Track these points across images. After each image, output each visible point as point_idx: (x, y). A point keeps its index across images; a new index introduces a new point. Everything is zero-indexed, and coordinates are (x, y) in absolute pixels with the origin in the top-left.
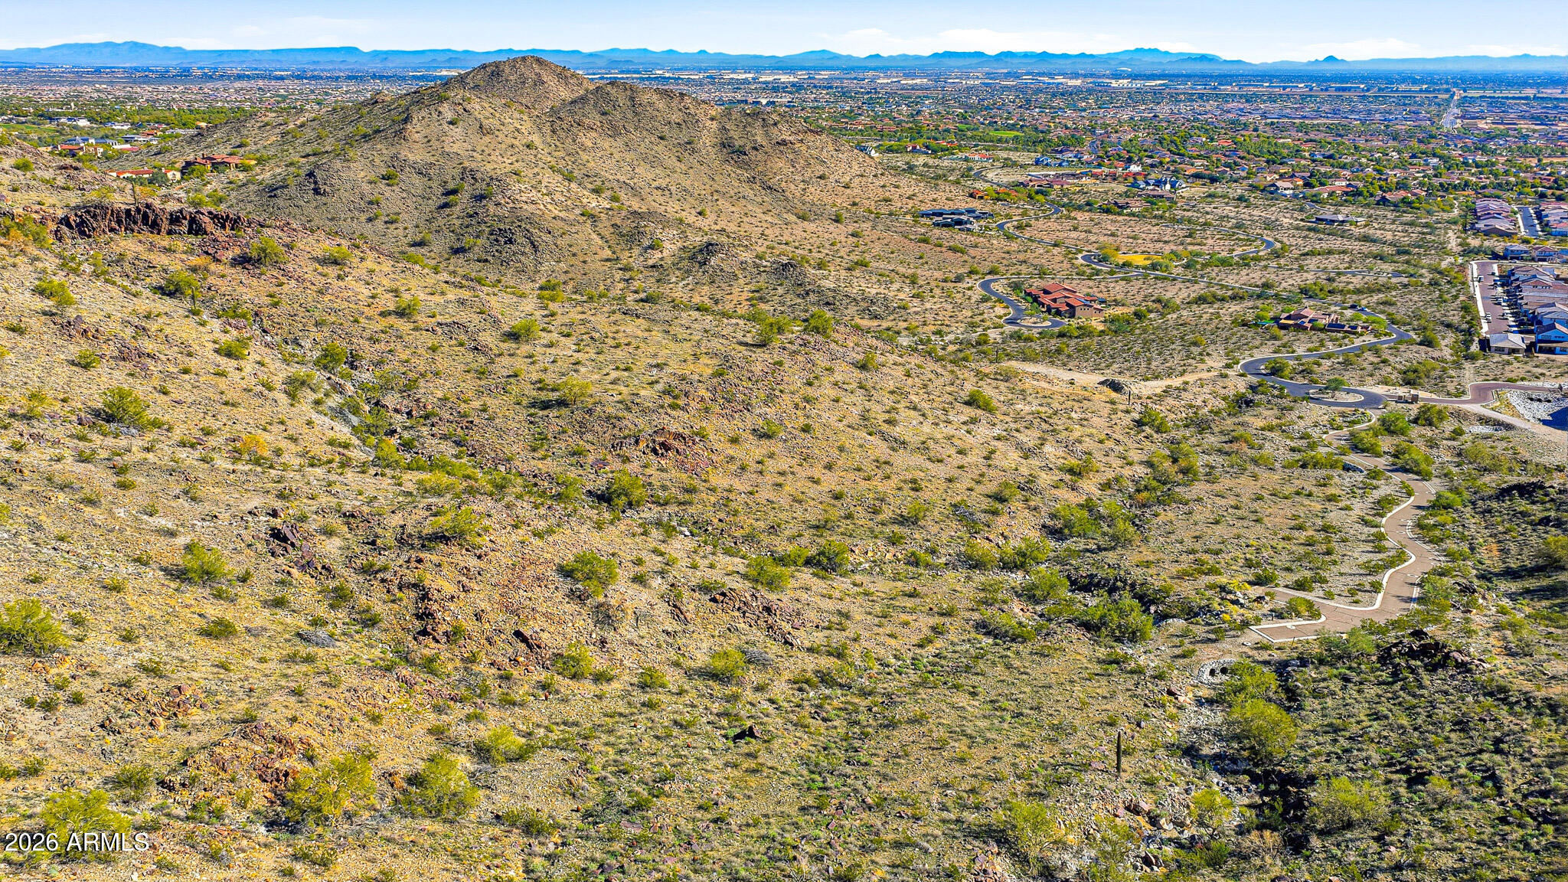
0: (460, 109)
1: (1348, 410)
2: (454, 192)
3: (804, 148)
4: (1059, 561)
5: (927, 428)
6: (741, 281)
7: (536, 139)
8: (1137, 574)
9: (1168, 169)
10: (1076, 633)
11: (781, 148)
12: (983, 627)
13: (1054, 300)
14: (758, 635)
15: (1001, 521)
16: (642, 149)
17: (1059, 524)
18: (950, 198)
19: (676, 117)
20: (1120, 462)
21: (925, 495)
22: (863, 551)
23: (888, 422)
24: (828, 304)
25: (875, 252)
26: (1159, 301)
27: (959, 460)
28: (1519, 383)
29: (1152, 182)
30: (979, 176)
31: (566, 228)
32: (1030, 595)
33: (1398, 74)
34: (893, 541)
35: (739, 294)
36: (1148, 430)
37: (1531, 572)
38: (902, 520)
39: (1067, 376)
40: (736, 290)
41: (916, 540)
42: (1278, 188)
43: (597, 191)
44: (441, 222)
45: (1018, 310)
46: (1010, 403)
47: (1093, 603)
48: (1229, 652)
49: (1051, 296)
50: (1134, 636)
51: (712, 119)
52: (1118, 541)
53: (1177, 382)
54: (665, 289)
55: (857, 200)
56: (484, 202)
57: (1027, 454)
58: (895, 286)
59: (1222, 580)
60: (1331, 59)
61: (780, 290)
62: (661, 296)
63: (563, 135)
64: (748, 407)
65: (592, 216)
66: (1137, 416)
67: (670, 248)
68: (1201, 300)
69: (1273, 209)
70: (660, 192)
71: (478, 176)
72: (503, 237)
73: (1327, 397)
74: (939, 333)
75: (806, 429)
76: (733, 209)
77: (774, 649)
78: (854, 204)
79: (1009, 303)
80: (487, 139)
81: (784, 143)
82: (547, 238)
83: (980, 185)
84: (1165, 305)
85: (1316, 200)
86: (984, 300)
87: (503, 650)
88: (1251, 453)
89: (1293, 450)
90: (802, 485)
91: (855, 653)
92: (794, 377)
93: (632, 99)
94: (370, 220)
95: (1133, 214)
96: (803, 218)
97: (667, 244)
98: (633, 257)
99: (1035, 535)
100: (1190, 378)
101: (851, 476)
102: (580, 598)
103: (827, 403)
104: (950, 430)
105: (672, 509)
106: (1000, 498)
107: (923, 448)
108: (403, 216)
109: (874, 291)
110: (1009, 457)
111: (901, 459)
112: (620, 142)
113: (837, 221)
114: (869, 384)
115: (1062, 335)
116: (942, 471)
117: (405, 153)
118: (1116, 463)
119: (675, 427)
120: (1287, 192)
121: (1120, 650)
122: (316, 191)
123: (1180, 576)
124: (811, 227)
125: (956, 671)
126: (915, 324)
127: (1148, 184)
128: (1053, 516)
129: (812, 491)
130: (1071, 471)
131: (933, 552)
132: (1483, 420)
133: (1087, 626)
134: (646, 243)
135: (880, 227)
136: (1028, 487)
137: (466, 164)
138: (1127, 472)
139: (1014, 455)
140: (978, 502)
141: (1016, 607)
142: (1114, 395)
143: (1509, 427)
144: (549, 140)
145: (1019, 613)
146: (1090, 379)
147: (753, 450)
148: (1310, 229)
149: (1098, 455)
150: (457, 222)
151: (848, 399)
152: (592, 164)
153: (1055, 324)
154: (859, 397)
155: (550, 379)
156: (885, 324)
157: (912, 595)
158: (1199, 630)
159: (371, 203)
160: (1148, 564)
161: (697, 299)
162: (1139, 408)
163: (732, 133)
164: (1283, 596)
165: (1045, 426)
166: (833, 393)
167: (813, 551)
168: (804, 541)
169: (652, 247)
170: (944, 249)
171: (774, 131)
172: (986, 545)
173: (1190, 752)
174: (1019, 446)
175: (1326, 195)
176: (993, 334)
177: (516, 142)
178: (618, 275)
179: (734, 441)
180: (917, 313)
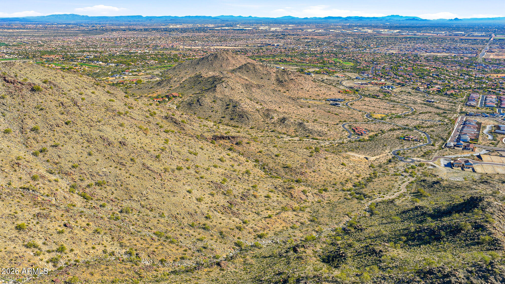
0: (227, 84)
1: (407, 163)
2: (229, 105)
3: (297, 80)
4: (355, 190)
5: (336, 170)
6: (292, 127)
7: (243, 90)
8: (364, 192)
9: (392, 80)
10: (355, 199)
11: (292, 81)
12: (345, 198)
13: (358, 131)
14: (321, 198)
15: (347, 184)
16: (265, 92)
17: (355, 185)
18: (334, 93)
19: (265, 72)
20: (365, 174)
21: (336, 180)
22: (330, 189)
23: (331, 169)
24: (310, 133)
25: (318, 116)
26: (381, 130)
27: (341, 175)
28: (446, 156)
29: (386, 86)
30: (341, 84)
31: (254, 114)
32: (350, 195)
33: (478, 26)
34: (333, 187)
35: (292, 129)
36: (371, 168)
37: (416, 193)
38: (334, 184)
39: (358, 156)
40: (291, 129)
41: (336, 187)
42: (420, 89)
43: (257, 103)
44: (227, 112)
45: (351, 134)
46: (348, 164)
47: (358, 195)
48: (373, 201)
49: (358, 130)
50: (362, 200)
51: (274, 73)
52: (363, 188)
53: (378, 157)
54: (276, 129)
55: (311, 95)
56: (236, 108)
57: (351, 173)
58: (324, 127)
59: (374, 193)
60: (456, 19)
61: (300, 129)
62: (276, 130)
63: (248, 89)
64: (311, 167)
65: (258, 110)
66: (370, 165)
67: (276, 118)
68: (391, 130)
69: (417, 96)
70: (270, 102)
71: (233, 101)
72: (241, 116)
73: (405, 160)
74: (334, 140)
75: (319, 171)
76: (286, 106)
77: (323, 200)
78: (310, 97)
79: (349, 132)
80: (233, 91)
81: (292, 79)
82: (250, 116)
83: (342, 87)
84: (383, 132)
85: (429, 93)
86: (343, 131)
87: (299, 199)
88: (387, 172)
89: (394, 172)
90: (320, 179)
91: (331, 201)
92: (316, 162)
93: (254, 68)
94: (212, 111)
95: (380, 99)
96: (301, 107)
97: (275, 117)
98: (268, 120)
99: (351, 186)
100: (381, 156)
101: (326, 178)
102: (304, 194)
103: (321, 166)
104: (339, 170)
105: (305, 183)
106: (347, 181)
107: (336, 173)
108: (219, 111)
109: (320, 129)
110: (348, 174)
111: (333, 175)
112: (260, 90)
113: (309, 107)
114: (327, 162)
115: (359, 141)
116: (338, 177)
117: (217, 95)
118: (364, 174)
119: (303, 171)
120: (422, 90)
121: (360, 201)
122: (200, 105)
123: (369, 193)
124: (303, 109)
125: (342, 203)
126: (329, 138)
127: (385, 87)
128: (354, 184)
129: (322, 180)
130: (357, 176)
131: (338, 189)
132: (432, 165)
133: (357, 198)
134: (271, 117)
135: (319, 108)
136: (351, 179)
137: (230, 98)
138: (366, 176)
139: (349, 174)
140: (344, 182)
141: (349, 196)
142: (366, 160)
143: (435, 167)
144: (245, 90)
145: (349, 197)
146: (362, 156)
147: (313, 174)
148: (425, 104)
149: (362, 173)
150: (231, 112)
151: (324, 165)
152: (255, 96)
153: (358, 138)
154: (326, 165)
155: (284, 163)
156: (323, 138)
157: (336, 194)
158: (370, 199)
159: (212, 108)
160: (366, 191)
161: (283, 131)
162: (370, 163)
163: (279, 77)
164: (381, 195)
165: (354, 168)
166: (322, 164)
167: (324, 189)
168: (322, 187)
169: (272, 118)
170: (333, 114)
171: (290, 76)
172: (345, 188)
173: (365, 210)
174: (350, 172)
175: (432, 92)
176: (345, 141)
177: (239, 92)
178: (266, 125)
179: (310, 173)
180: (329, 135)
